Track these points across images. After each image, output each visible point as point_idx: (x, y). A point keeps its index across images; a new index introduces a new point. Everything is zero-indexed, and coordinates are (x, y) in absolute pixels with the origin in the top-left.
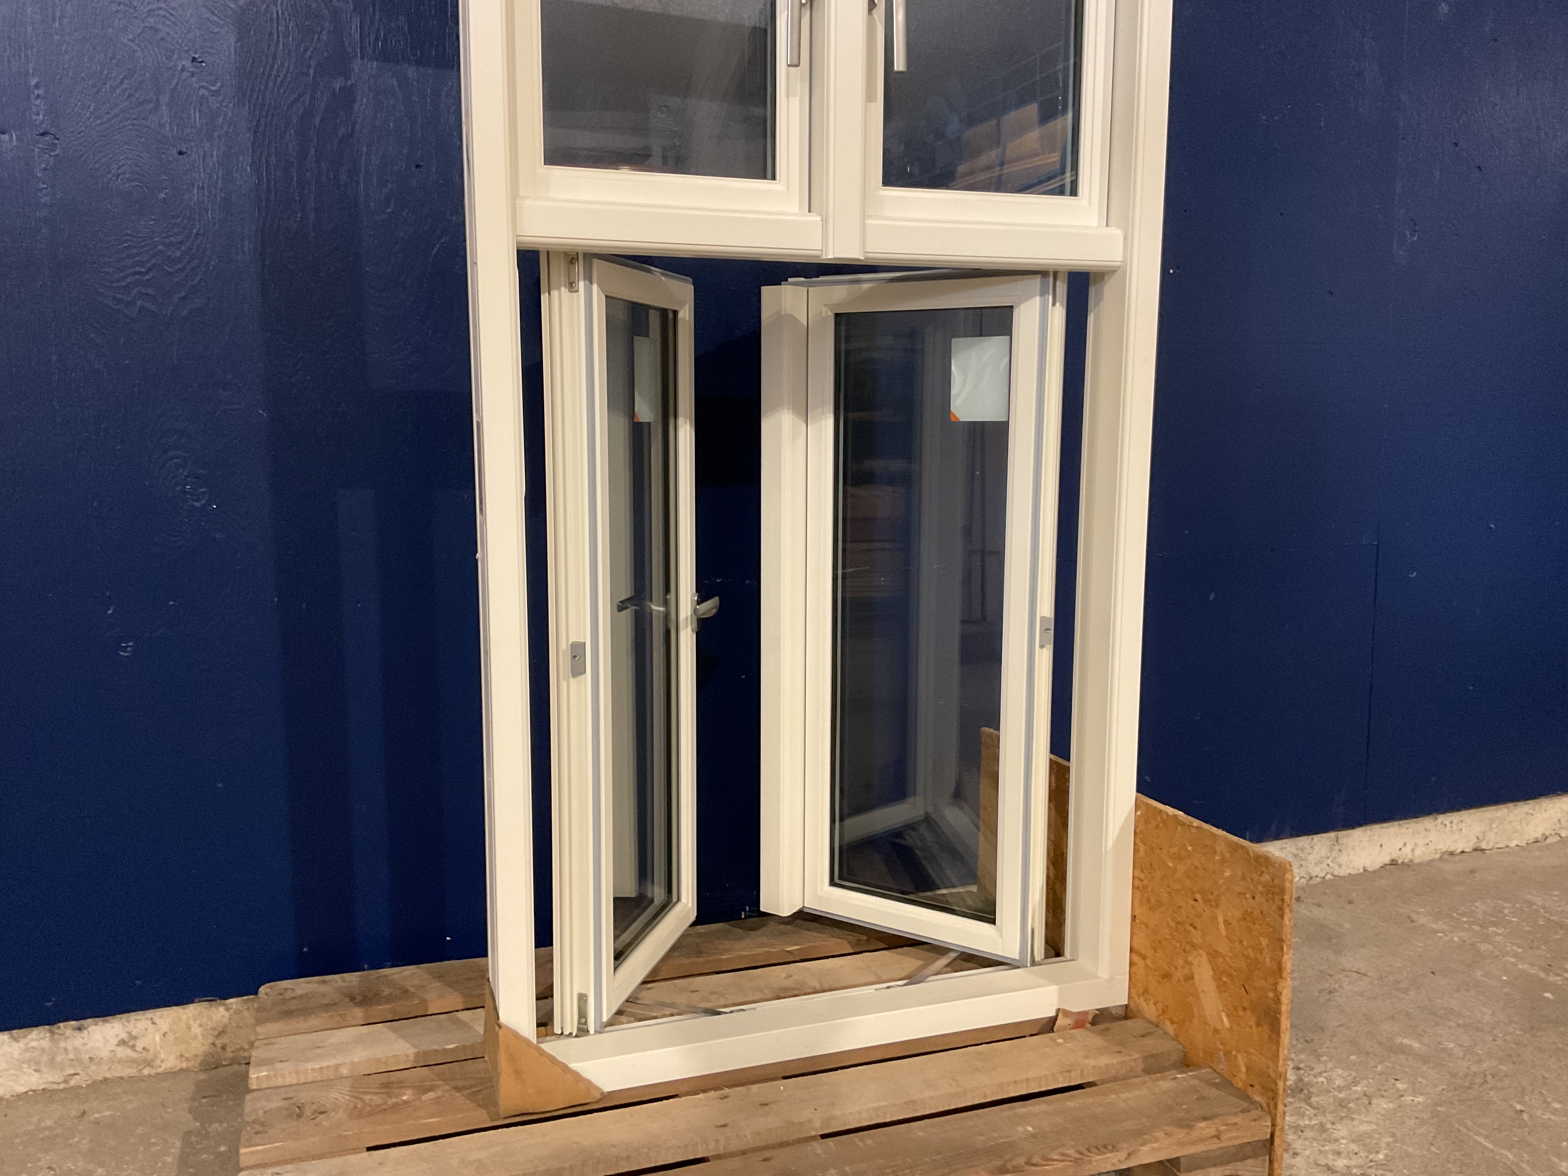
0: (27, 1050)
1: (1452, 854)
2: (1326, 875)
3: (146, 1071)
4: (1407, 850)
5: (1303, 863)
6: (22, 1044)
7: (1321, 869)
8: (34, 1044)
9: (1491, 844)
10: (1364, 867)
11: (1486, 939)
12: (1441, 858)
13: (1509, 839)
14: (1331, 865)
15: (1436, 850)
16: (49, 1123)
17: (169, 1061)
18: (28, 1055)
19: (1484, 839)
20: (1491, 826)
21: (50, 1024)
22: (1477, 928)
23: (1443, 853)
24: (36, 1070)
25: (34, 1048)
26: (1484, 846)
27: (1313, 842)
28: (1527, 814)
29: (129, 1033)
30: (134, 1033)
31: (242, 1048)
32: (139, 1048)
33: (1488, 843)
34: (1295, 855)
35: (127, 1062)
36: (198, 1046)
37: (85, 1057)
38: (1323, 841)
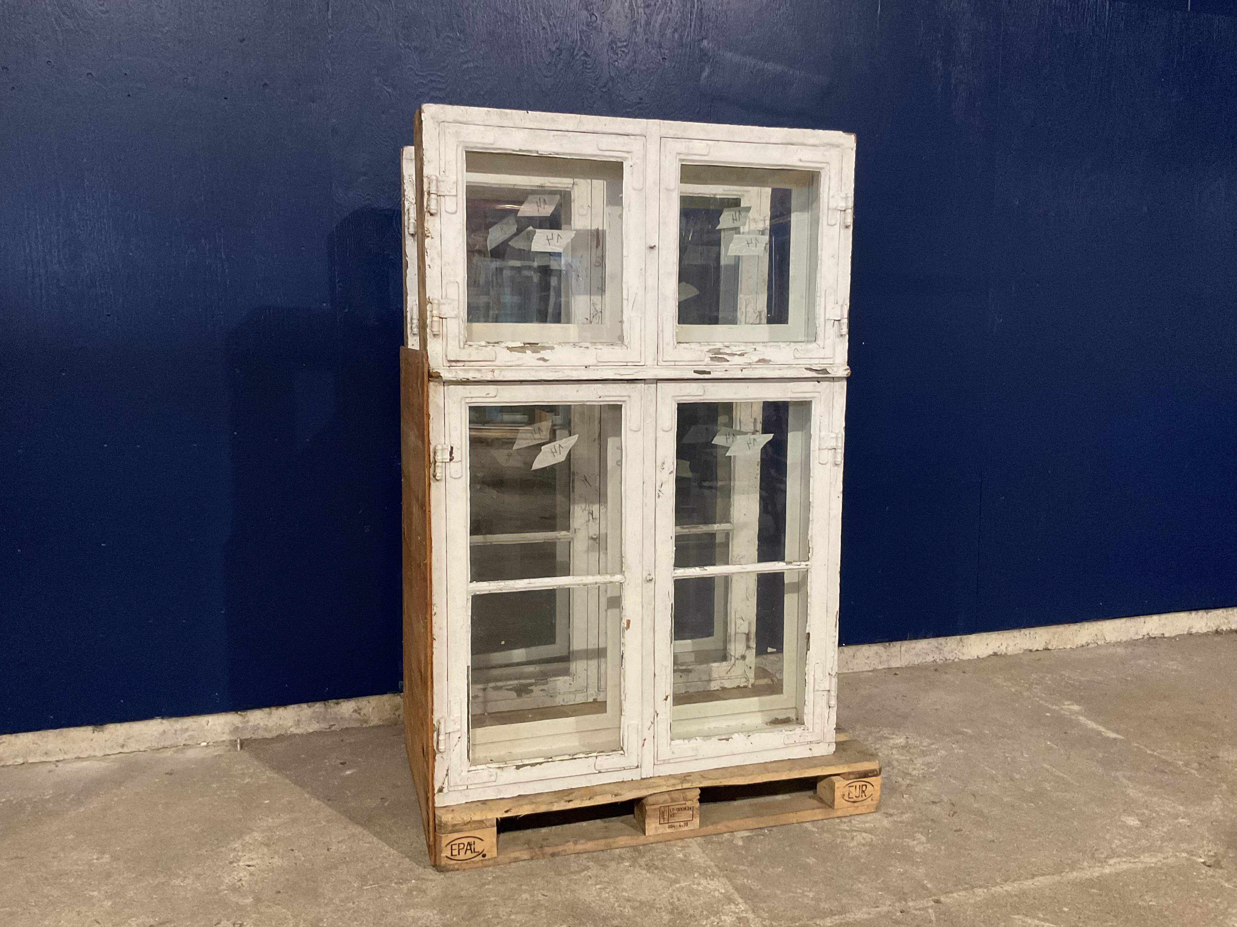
0: (314, 712)
1: (1031, 651)
2: (955, 659)
3: (364, 726)
5: (941, 651)
6: (312, 710)
7: (953, 656)
8: (317, 710)
9: (1054, 647)
10: (977, 656)
11: (1029, 689)
12: (1024, 653)
14: (958, 653)
15: (1020, 648)
16: (328, 743)
17: (374, 721)
18: (314, 714)
19: (1050, 643)
20: (1054, 636)
21: (324, 701)
22: (1027, 685)
23: (1026, 650)
24: (318, 722)
26: (1050, 647)
27: (947, 641)
28: (1076, 631)
29: (358, 707)
30: (360, 707)
32: (362, 714)
33: (1052, 646)
34: (937, 648)
35: (357, 720)
36: (387, 715)
37: (339, 717)
38: (953, 640)
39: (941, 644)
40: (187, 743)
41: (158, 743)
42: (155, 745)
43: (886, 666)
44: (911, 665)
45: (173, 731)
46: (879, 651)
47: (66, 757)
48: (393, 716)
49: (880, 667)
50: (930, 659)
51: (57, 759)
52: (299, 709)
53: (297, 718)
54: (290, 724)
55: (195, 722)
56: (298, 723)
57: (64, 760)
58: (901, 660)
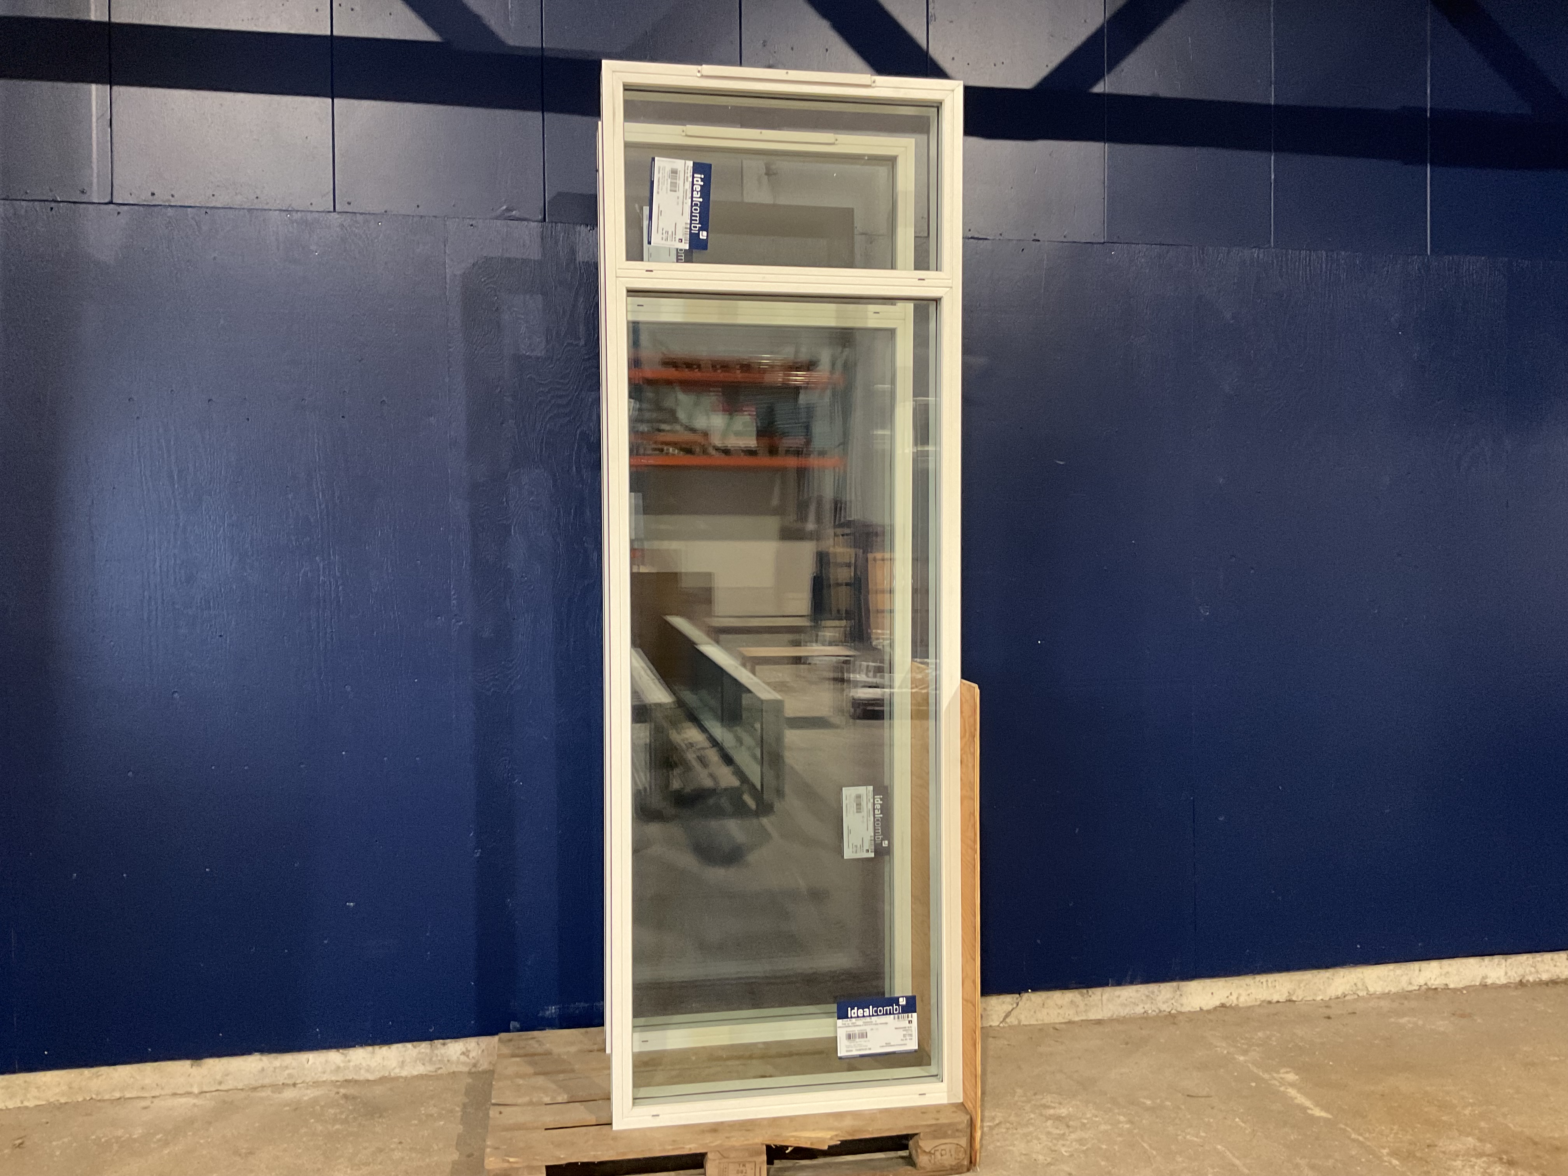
0: (419, 1053)
1: (1270, 1002)
2: (1172, 1010)
3: (473, 1070)
4: (1233, 998)
5: (1153, 1001)
6: (416, 1050)
7: (1168, 1006)
8: (423, 1050)
9: (1300, 998)
10: (1200, 1008)
12: (1260, 1005)
13: (1315, 994)
14: (1175, 1004)
15: (1256, 999)
16: (431, 1088)
18: (420, 1056)
19: (1294, 993)
20: (1299, 985)
21: (431, 1040)
22: (1245, 1047)
23: (1263, 1001)
24: (424, 1064)
25: (423, 1053)
26: (1294, 998)
27: (1160, 988)
28: (1328, 978)
29: (467, 1048)
30: (469, 1048)
32: (471, 1056)
33: (1297, 997)
34: (1147, 996)
35: (465, 1064)
37: (446, 1059)
38: (1168, 988)
39: (1153, 993)
40: (286, 1081)
41: (256, 1081)
42: (254, 1084)
43: (1084, 1018)
44: (1115, 1017)
45: (272, 1069)
46: (1075, 999)
47: (163, 1093)
49: (1076, 1019)
50: (1139, 1010)
51: (153, 1095)
52: (404, 1049)
53: (401, 1059)
54: (394, 1066)
55: (295, 1059)
56: (402, 1064)
57: (160, 1095)
58: (1102, 1011)
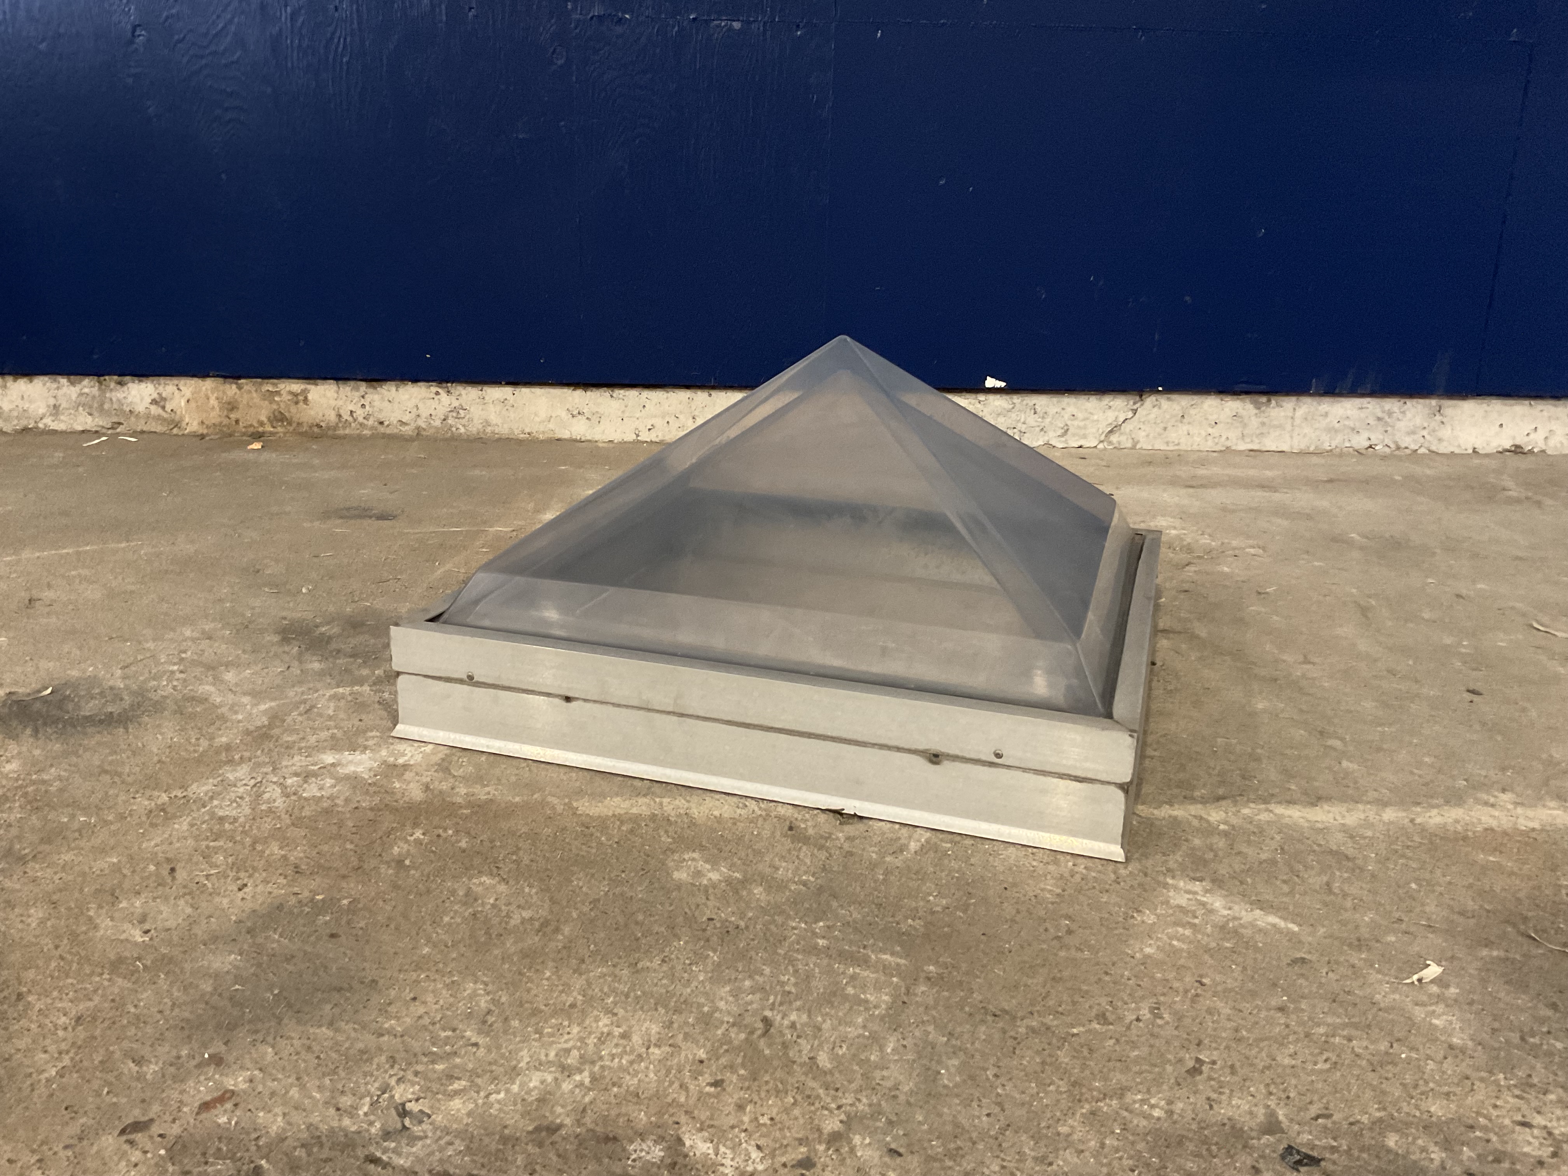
0: (81, 394)
2: (1419, 447)
3: (175, 431)
4: (1538, 438)
5: (1389, 429)
7: (1414, 441)
8: (86, 390)
10: (1474, 447)
14: (1428, 437)
17: (192, 425)
18: (83, 399)
24: (90, 414)
25: (87, 394)
27: (1406, 407)
29: (159, 394)
30: (164, 395)
31: (251, 426)
32: (168, 408)
34: (1379, 419)
35: (159, 418)
36: (215, 416)
37: (127, 409)
38: (1420, 407)
39: (1390, 414)
43: (1255, 447)
44: (1312, 449)
46: (1241, 411)
48: (226, 421)
49: (1242, 446)
50: (1360, 442)
52: (55, 385)
53: (52, 401)
54: (41, 411)
56: (56, 410)
58: (1292, 437)
